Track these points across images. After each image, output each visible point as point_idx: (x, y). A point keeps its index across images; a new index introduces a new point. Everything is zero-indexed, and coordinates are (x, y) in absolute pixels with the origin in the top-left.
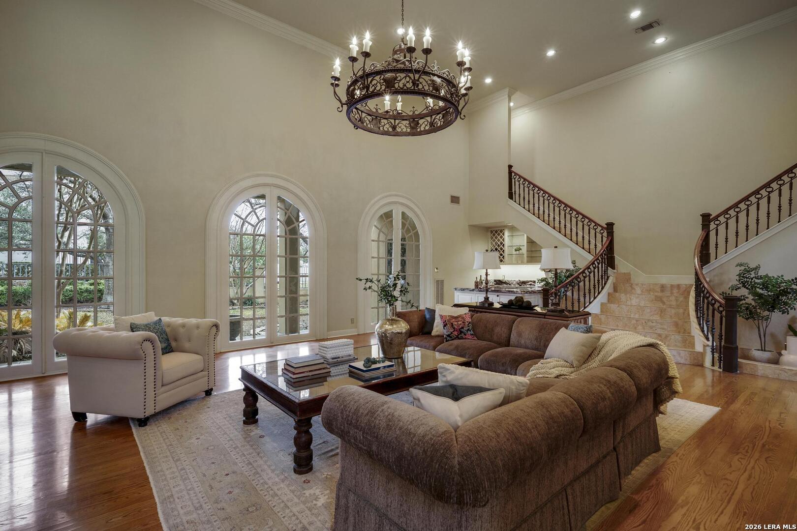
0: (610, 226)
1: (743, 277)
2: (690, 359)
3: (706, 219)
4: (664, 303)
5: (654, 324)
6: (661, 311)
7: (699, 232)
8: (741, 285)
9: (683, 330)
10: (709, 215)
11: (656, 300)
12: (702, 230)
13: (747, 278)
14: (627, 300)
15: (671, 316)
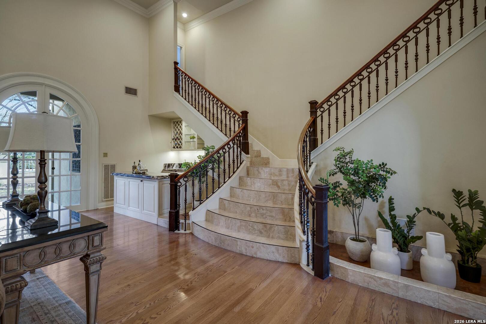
0: (245, 114)
1: (340, 161)
2: (288, 257)
3: (314, 105)
4: (278, 187)
5: (265, 211)
6: (274, 196)
7: (307, 118)
8: (337, 170)
9: (288, 219)
10: (316, 103)
11: (273, 185)
12: (311, 117)
13: (343, 163)
14: (252, 184)
15: (282, 202)
